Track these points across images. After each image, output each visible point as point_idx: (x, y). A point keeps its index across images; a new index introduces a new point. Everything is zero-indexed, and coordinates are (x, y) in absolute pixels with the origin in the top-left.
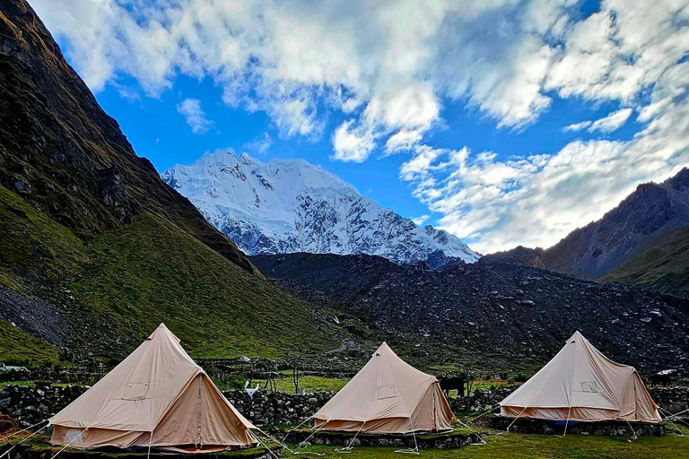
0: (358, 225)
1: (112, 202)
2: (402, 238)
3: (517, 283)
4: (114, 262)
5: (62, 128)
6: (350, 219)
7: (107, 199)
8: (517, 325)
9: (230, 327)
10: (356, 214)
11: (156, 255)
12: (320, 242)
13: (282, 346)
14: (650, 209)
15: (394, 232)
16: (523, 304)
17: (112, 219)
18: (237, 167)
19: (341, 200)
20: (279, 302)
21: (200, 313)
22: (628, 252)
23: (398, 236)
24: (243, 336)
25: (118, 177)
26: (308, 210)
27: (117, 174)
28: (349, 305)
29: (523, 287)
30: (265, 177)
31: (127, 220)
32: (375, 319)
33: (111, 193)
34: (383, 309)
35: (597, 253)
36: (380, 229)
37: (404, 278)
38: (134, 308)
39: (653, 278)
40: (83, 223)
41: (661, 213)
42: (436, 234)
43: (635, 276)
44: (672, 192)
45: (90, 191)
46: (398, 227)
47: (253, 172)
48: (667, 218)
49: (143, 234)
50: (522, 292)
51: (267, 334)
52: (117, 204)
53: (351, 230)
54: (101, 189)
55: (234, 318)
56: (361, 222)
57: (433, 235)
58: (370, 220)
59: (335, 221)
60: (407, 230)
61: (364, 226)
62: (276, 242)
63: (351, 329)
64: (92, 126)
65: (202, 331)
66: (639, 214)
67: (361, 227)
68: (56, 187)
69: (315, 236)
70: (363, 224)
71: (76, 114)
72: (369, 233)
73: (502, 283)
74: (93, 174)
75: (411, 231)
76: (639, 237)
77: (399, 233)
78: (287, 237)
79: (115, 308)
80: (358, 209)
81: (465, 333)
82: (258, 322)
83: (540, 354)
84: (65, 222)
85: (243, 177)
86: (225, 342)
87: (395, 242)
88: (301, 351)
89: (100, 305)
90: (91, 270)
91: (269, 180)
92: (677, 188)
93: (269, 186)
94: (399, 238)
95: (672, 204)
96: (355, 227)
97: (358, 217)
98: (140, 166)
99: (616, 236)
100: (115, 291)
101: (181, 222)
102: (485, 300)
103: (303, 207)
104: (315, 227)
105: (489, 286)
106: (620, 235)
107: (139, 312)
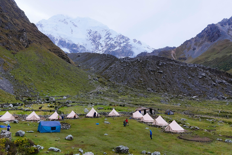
0: (109, 39)
1: (23, 41)
2: (125, 43)
3: (158, 64)
4: (23, 62)
5: (7, 18)
6: (106, 37)
7: (21, 40)
8: (156, 79)
9: (61, 84)
10: (108, 35)
11: (37, 59)
12: (95, 46)
13: (77, 90)
14: (213, 33)
15: (122, 41)
16: (159, 72)
17: (23, 46)
18: (64, 20)
19: (102, 31)
20: (78, 74)
21: (51, 79)
22: (205, 49)
23: (123, 43)
24: (65, 87)
25: (25, 33)
26: (90, 34)
27: (24, 32)
28: (101, 73)
29: (159, 66)
30: (74, 23)
31: (27, 47)
32: (110, 78)
33: (22, 38)
34: (113, 74)
35: (194, 49)
36: (117, 41)
37: (120, 64)
38: (31, 79)
39: (212, 59)
40: (13, 49)
41: (216, 35)
42: (137, 42)
43: (207, 58)
44: (220, 27)
45: (16, 38)
46: (123, 40)
47: (70, 21)
48: (219, 37)
49: (33, 51)
50: (159, 68)
51: (73, 86)
52: (24, 41)
53: (106, 41)
54: (19, 37)
55: (63, 80)
56: (110, 38)
57: (136, 42)
58: (113, 38)
59: (100, 38)
60: (127, 41)
61: (111, 40)
62: (79, 46)
63: (101, 82)
64: (16, 14)
65: (52, 86)
66: (209, 35)
67: (109, 40)
68: (5, 37)
69: (93, 44)
70: (111, 39)
71: (10, 10)
72: (113, 42)
73: (152, 65)
74: (17, 32)
75: (128, 41)
76: (209, 43)
77: (124, 42)
78: (83, 44)
79: (25, 79)
80: (108, 34)
81: (139, 83)
82: (70, 81)
83: (163, 90)
84: (7, 48)
85: (67, 23)
86: (59, 90)
87: (122, 45)
88: (83, 92)
89: (20, 78)
90: (17, 66)
91: (76, 24)
92: (222, 25)
93: (76, 26)
94: (124, 44)
95: (220, 31)
96: (107, 40)
97: (109, 36)
98: (31, 26)
99: (201, 43)
100: (25, 73)
101: (45, 44)
102: (146, 71)
103: (89, 33)
104: (93, 40)
105: (148, 66)
106: (202, 42)
107: (33, 80)
